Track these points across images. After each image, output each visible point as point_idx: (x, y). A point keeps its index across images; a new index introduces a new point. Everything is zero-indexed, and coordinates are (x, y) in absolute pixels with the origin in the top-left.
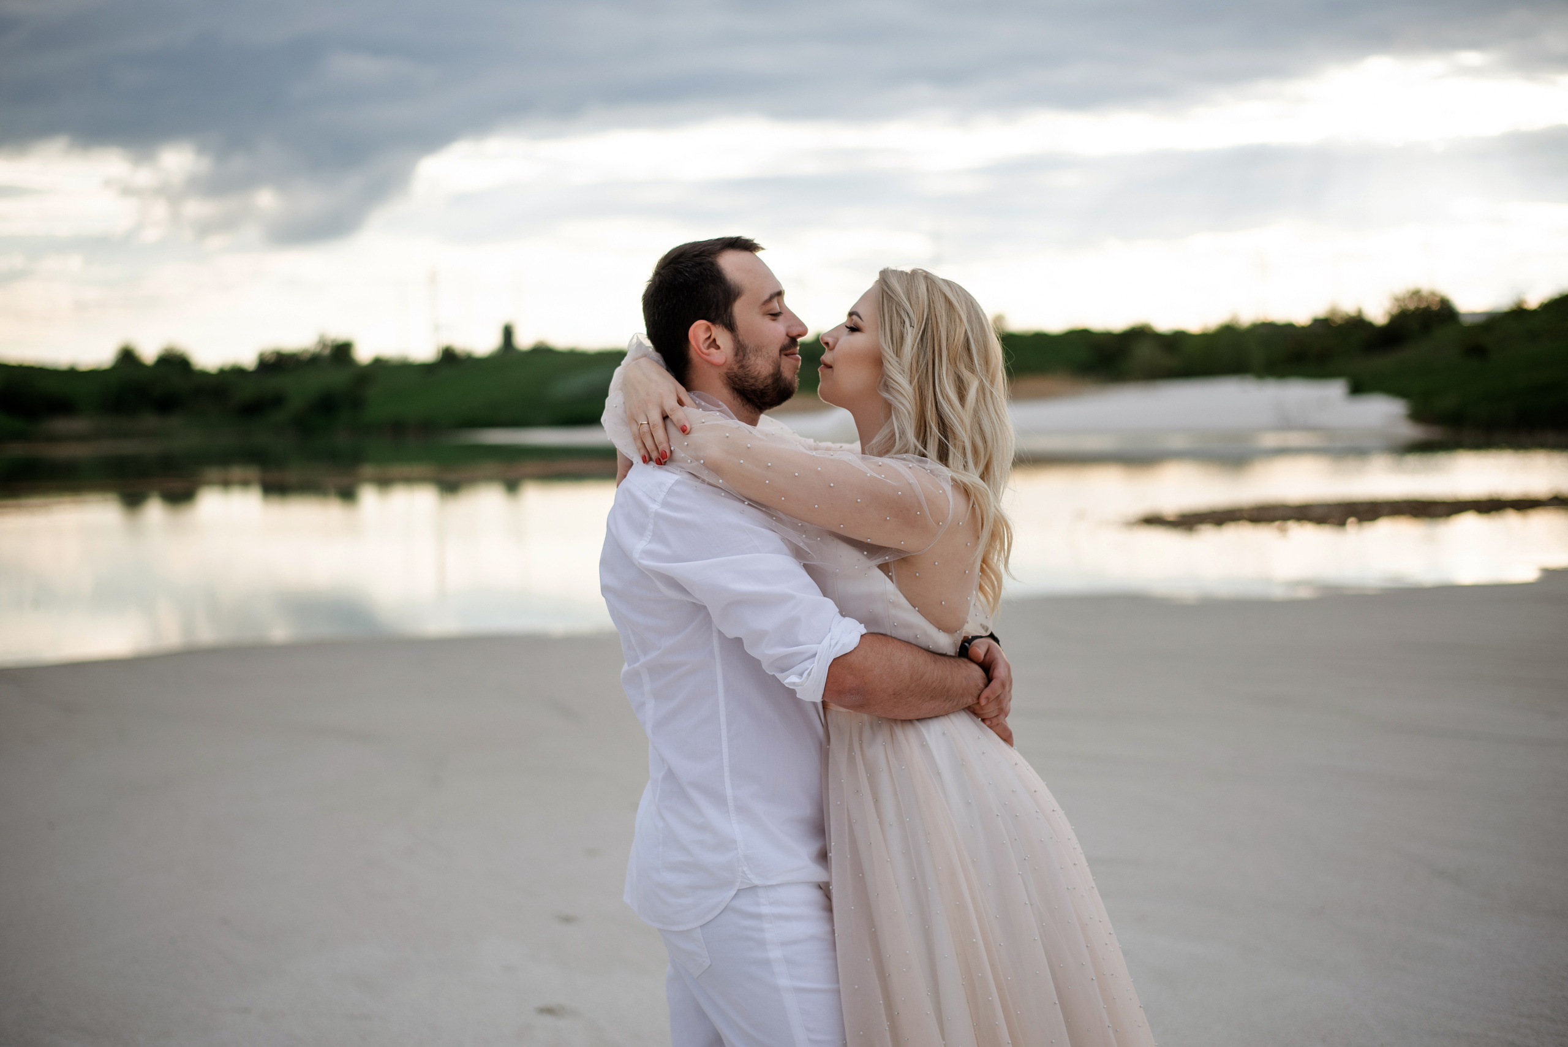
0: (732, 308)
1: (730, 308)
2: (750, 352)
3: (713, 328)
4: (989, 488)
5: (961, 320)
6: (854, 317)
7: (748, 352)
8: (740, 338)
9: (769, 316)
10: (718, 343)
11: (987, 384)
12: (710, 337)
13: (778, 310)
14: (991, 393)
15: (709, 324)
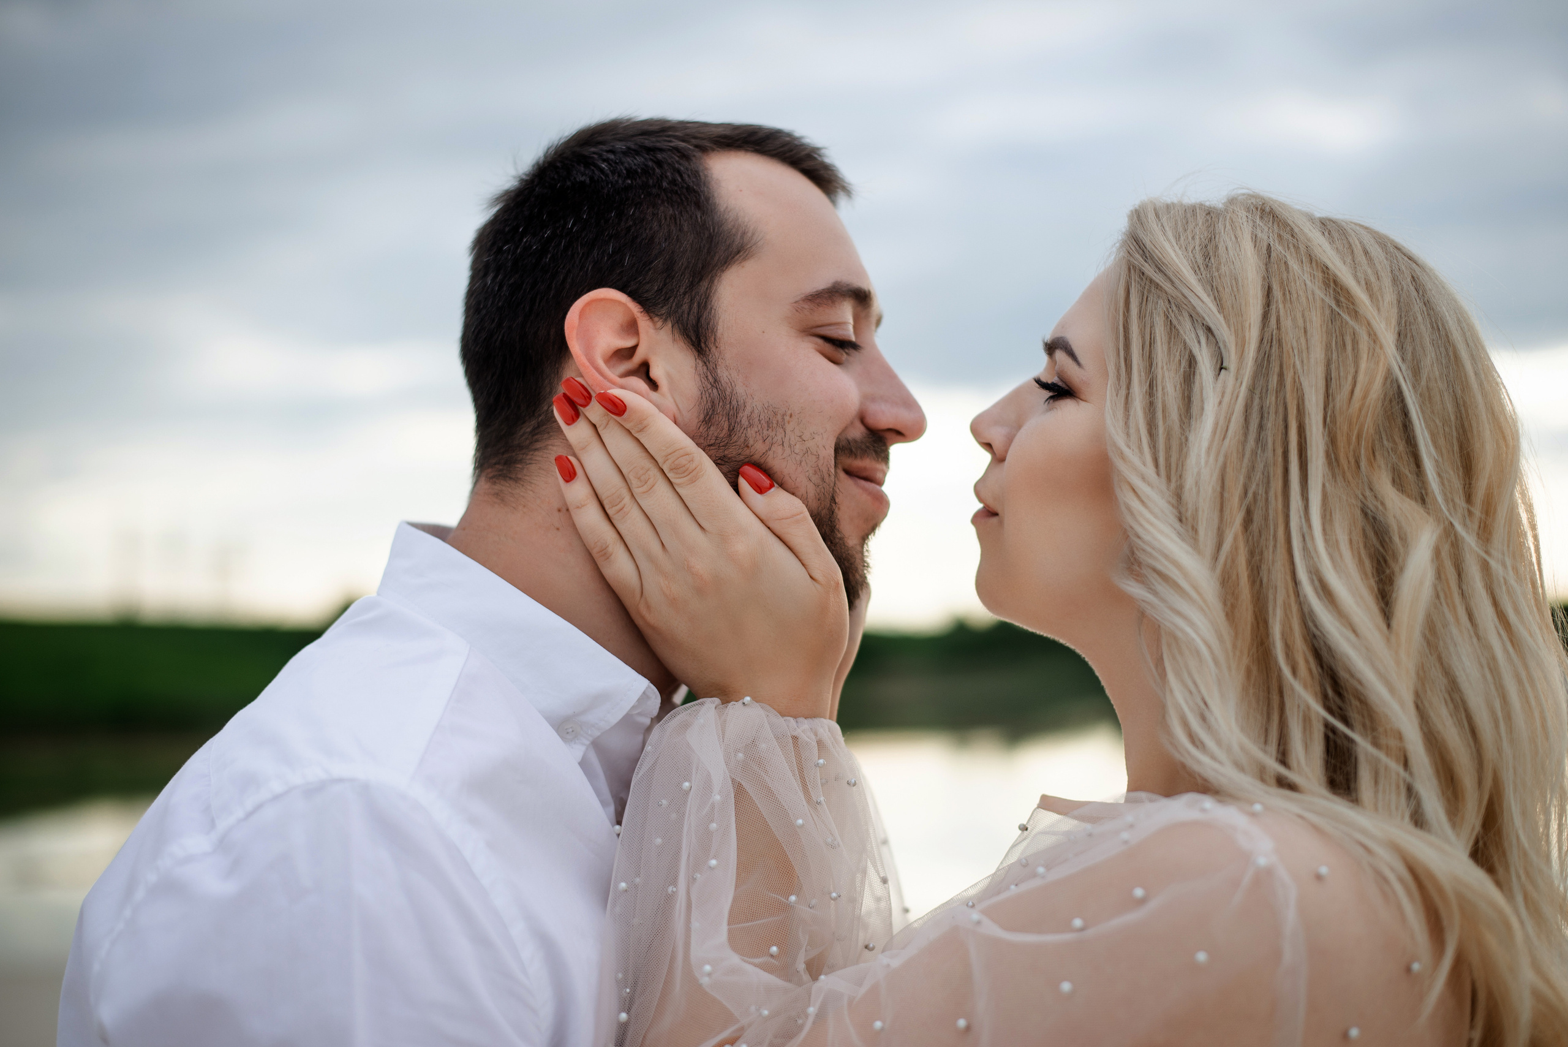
0: (712, 282)
1: (704, 284)
2: (751, 425)
3: (644, 323)
4: (1509, 895)
5: (1373, 336)
6: (1060, 355)
7: (745, 422)
8: (723, 374)
9: (820, 341)
10: (656, 372)
11: (1470, 540)
12: (632, 350)
13: (849, 333)
14: (1485, 567)
15: (634, 308)
